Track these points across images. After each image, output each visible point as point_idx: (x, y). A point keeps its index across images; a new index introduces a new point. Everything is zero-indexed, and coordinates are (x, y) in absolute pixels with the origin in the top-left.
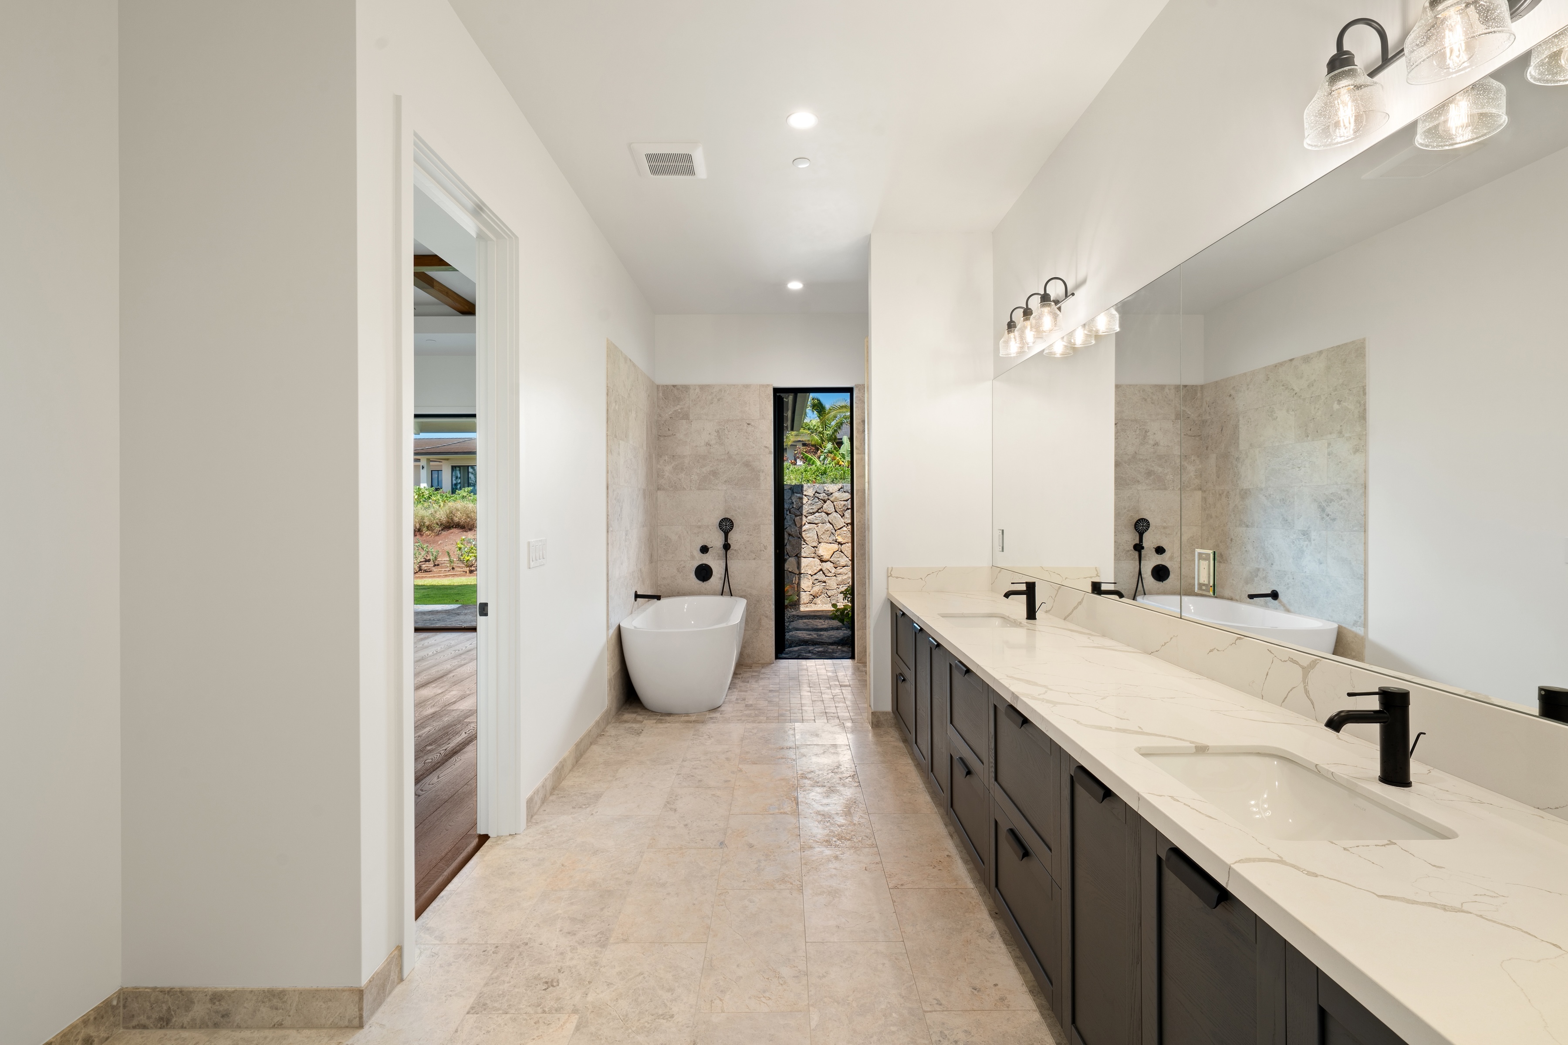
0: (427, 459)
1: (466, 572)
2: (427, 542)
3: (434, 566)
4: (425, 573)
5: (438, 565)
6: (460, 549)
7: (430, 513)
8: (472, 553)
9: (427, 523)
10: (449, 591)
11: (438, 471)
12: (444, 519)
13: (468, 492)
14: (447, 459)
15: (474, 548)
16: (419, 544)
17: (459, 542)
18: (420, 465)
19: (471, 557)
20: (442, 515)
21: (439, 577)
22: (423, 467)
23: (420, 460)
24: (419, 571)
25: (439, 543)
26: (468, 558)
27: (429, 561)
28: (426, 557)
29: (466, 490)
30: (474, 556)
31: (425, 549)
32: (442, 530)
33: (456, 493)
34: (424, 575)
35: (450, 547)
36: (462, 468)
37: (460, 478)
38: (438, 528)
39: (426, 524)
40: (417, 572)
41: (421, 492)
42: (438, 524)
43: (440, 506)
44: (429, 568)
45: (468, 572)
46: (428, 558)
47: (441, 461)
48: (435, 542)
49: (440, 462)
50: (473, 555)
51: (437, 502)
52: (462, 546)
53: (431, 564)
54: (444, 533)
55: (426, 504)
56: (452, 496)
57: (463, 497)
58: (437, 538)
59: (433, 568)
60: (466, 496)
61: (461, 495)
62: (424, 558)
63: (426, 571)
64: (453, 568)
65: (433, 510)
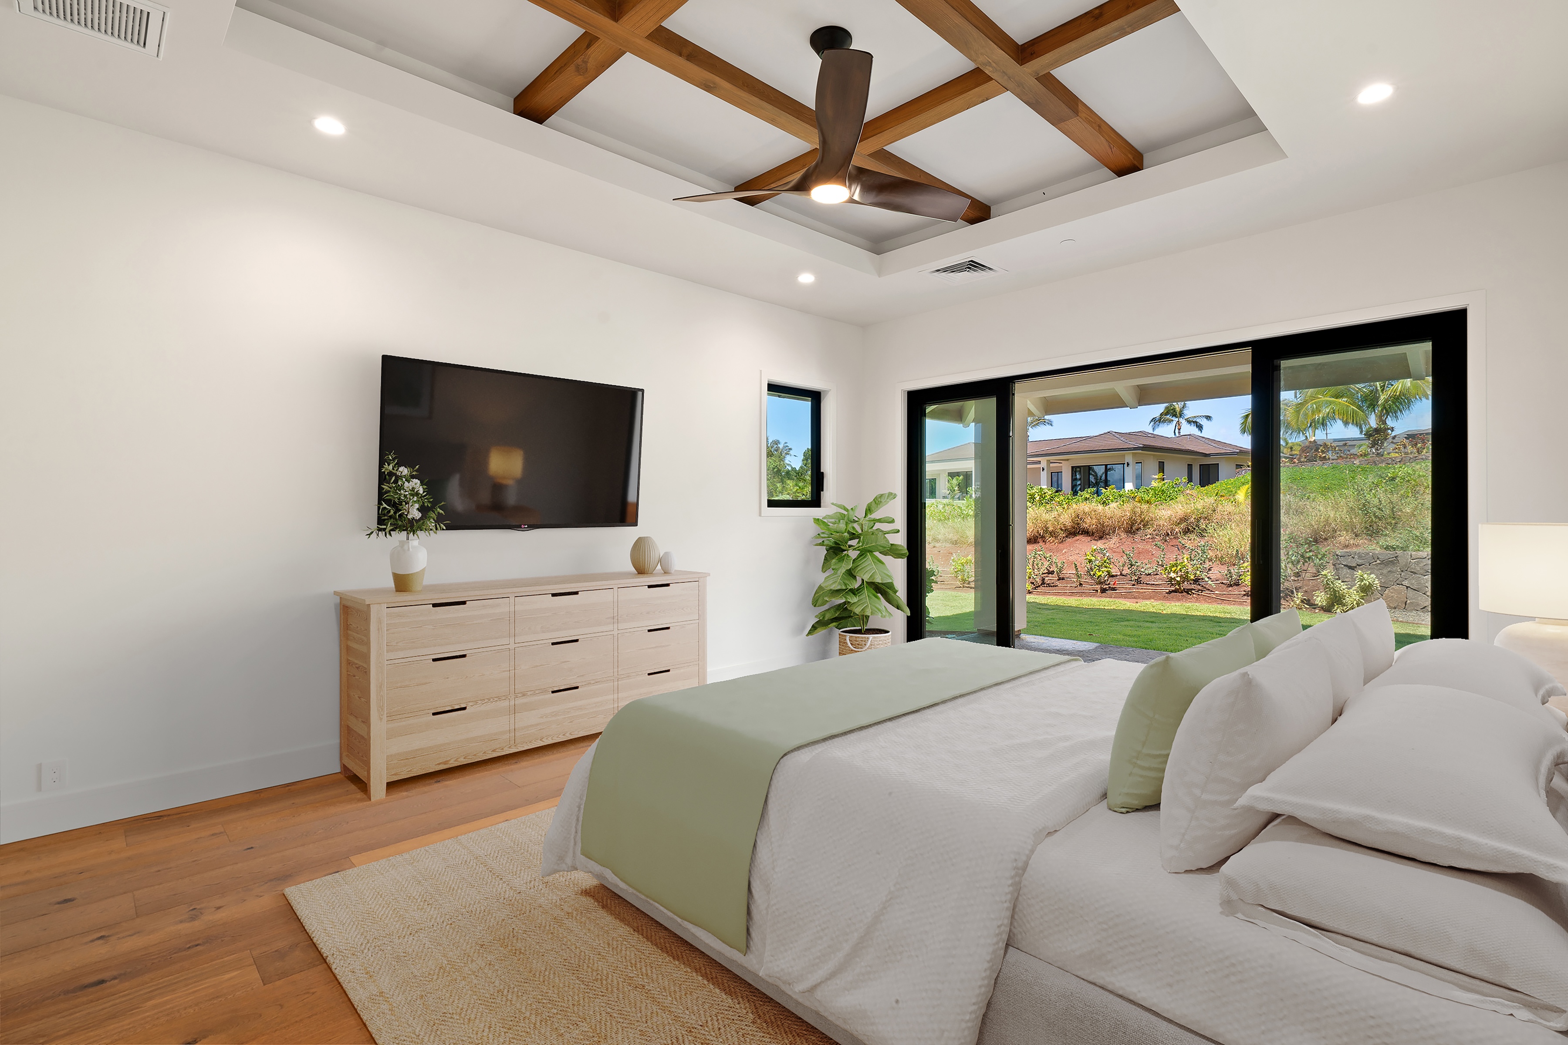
0: (1047, 460)
1: (1097, 591)
2: (1050, 550)
3: (1058, 580)
4: (1048, 588)
5: (1063, 579)
6: (1090, 561)
7: (1053, 516)
8: (1106, 567)
9: (1051, 529)
10: (1078, 617)
11: (1058, 472)
12: (1069, 524)
13: (1091, 493)
14: (1068, 460)
15: (1107, 561)
16: (1041, 553)
17: (1088, 553)
18: (1040, 468)
19: (1103, 572)
20: (1066, 519)
21: (1064, 594)
22: (1043, 469)
23: (1040, 462)
24: (1041, 584)
25: (1063, 552)
26: (1099, 574)
27: (1052, 573)
28: (1049, 569)
29: (1089, 491)
30: (1107, 572)
31: (1048, 559)
32: (1067, 537)
33: (1078, 494)
34: (1047, 589)
35: (1076, 557)
36: (1082, 468)
37: (1080, 479)
38: (1062, 535)
39: (1049, 529)
40: (1039, 586)
41: (1043, 493)
42: (1062, 530)
43: (1064, 508)
44: (1052, 582)
45: (1099, 591)
46: (1051, 570)
47: (1061, 462)
48: (1059, 550)
49: (1059, 463)
50: (1106, 569)
51: (1060, 504)
52: (1093, 558)
53: (1054, 577)
54: (1069, 539)
55: (1048, 506)
56: (1074, 497)
57: (1086, 499)
58: (1061, 545)
59: (1058, 583)
60: (1089, 498)
61: (1083, 496)
62: (1048, 570)
63: (1049, 585)
64: (1081, 584)
65: (1056, 513)
